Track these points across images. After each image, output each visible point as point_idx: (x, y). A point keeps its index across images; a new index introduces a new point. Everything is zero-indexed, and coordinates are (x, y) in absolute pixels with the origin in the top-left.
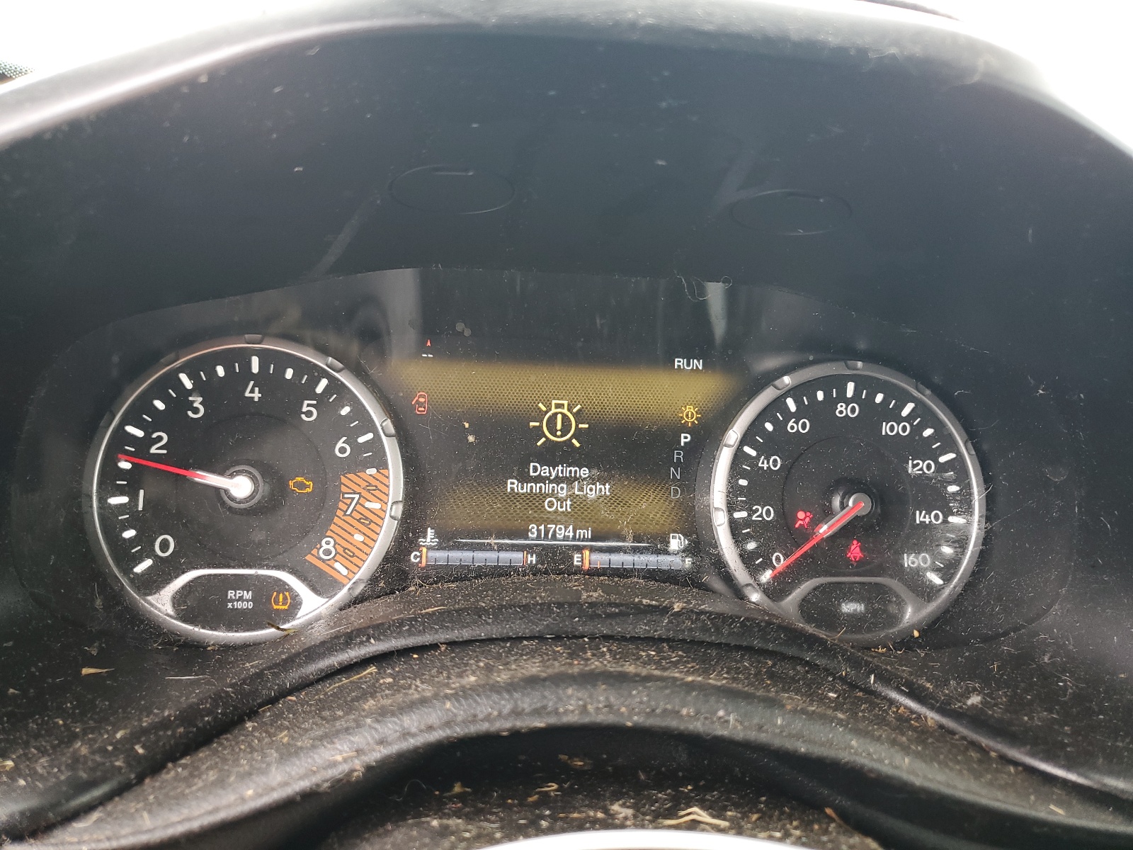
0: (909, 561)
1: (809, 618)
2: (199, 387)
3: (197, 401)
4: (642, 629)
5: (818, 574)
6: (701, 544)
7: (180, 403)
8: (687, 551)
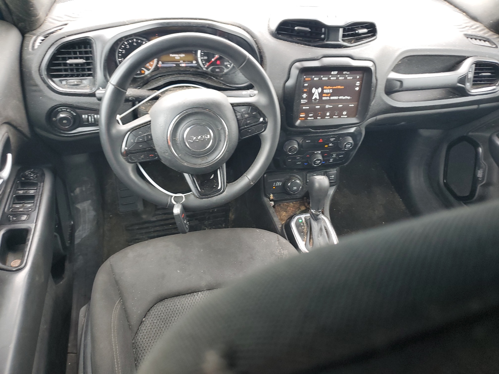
0: (226, 63)
1: (212, 72)
2: (128, 44)
3: (128, 46)
4: (187, 73)
5: (212, 66)
6: (197, 62)
7: (125, 46)
8: (196, 63)
